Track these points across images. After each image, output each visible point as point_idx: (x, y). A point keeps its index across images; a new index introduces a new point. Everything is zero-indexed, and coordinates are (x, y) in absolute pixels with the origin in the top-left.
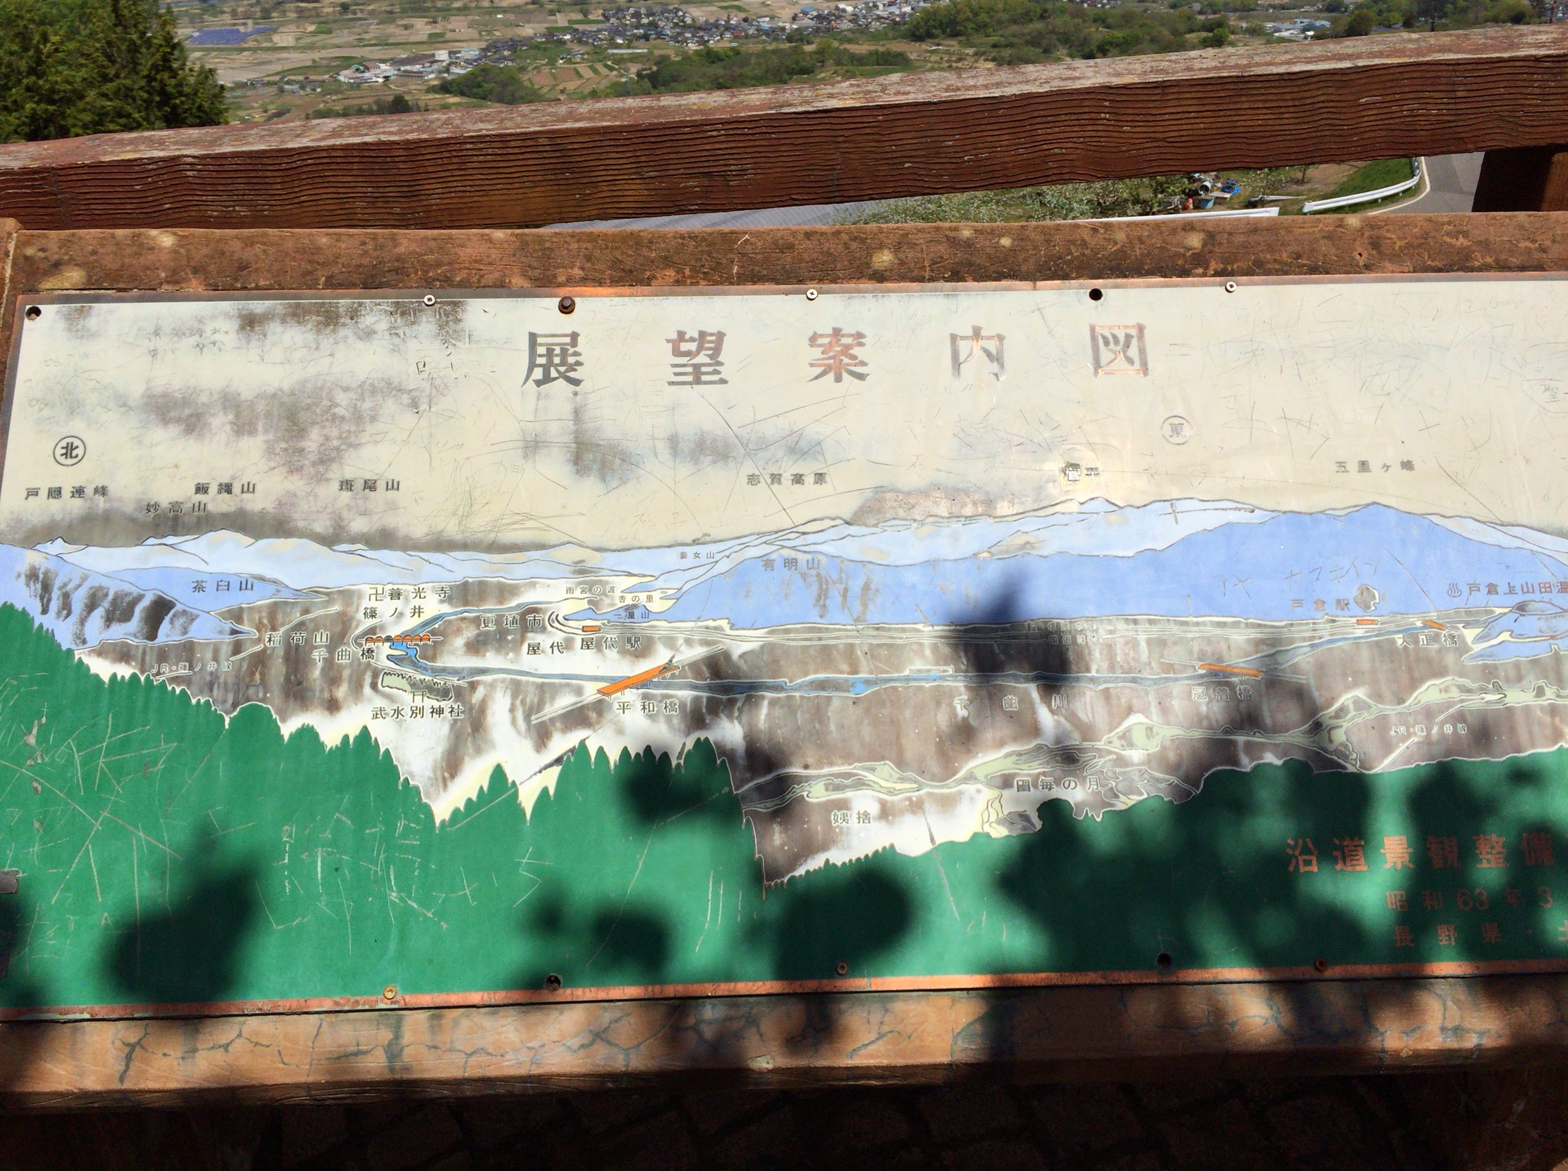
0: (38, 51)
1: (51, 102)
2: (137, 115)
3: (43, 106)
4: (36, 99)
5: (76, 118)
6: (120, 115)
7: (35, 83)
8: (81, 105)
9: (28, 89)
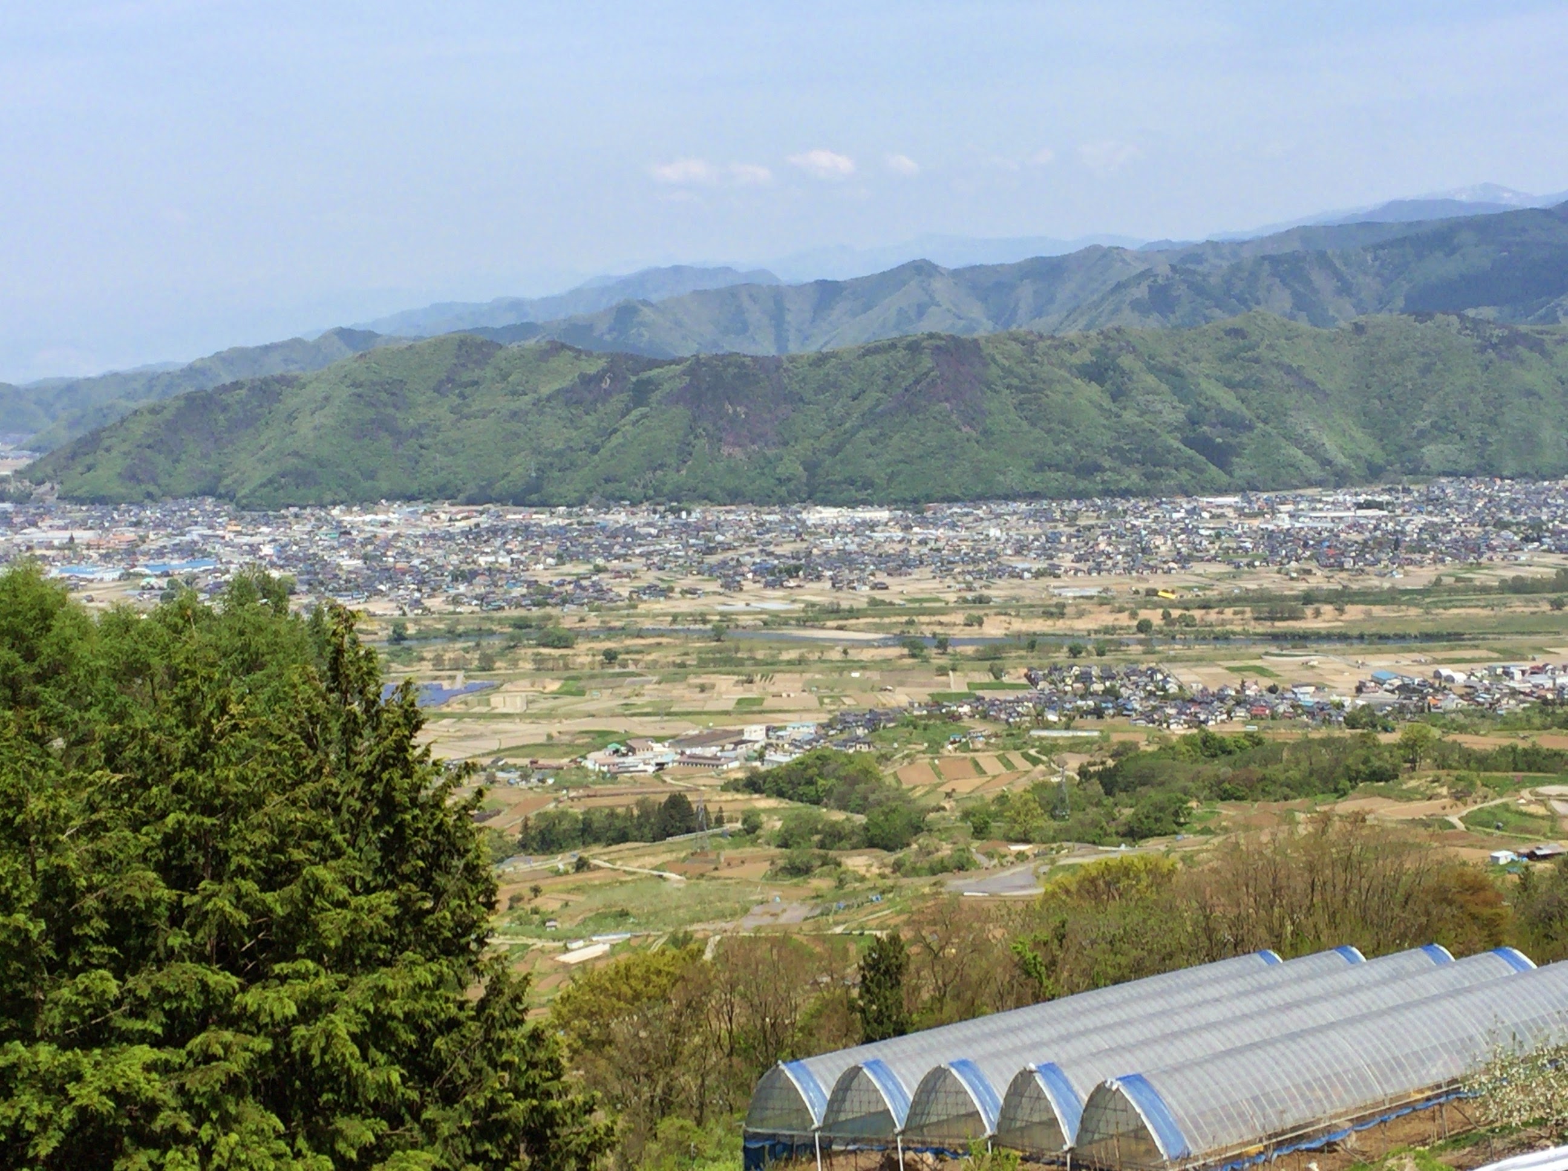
0: (208, 728)
1: (209, 810)
2: (338, 838)
3: (197, 818)
4: (187, 806)
5: (244, 839)
6: (311, 835)
7: (192, 779)
8: (255, 817)
9: (178, 789)
